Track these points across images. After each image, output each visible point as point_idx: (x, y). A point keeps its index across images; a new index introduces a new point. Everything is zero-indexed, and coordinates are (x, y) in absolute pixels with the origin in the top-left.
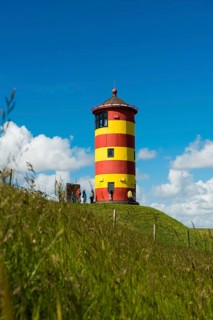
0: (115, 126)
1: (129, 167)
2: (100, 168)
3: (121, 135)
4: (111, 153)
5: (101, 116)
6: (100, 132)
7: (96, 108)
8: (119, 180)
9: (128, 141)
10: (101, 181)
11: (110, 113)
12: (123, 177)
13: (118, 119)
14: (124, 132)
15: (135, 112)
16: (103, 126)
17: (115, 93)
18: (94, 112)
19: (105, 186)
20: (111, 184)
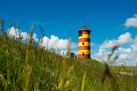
0: (85, 36)
1: (89, 48)
2: (80, 48)
3: (86, 38)
4: (83, 44)
5: (80, 33)
6: (80, 37)
7: (79, 31)
8: (86, 52)
9: (88, 40)
10: (80, 52)
11: (83, 32)
12: (87, 51)
13: (85, 34)
14: (87, 37)
15: (91, 31)
16: (81, 36)
17: (85, 26)
18: (78, 32)
19: (82, 53)
20: (83, 53)
